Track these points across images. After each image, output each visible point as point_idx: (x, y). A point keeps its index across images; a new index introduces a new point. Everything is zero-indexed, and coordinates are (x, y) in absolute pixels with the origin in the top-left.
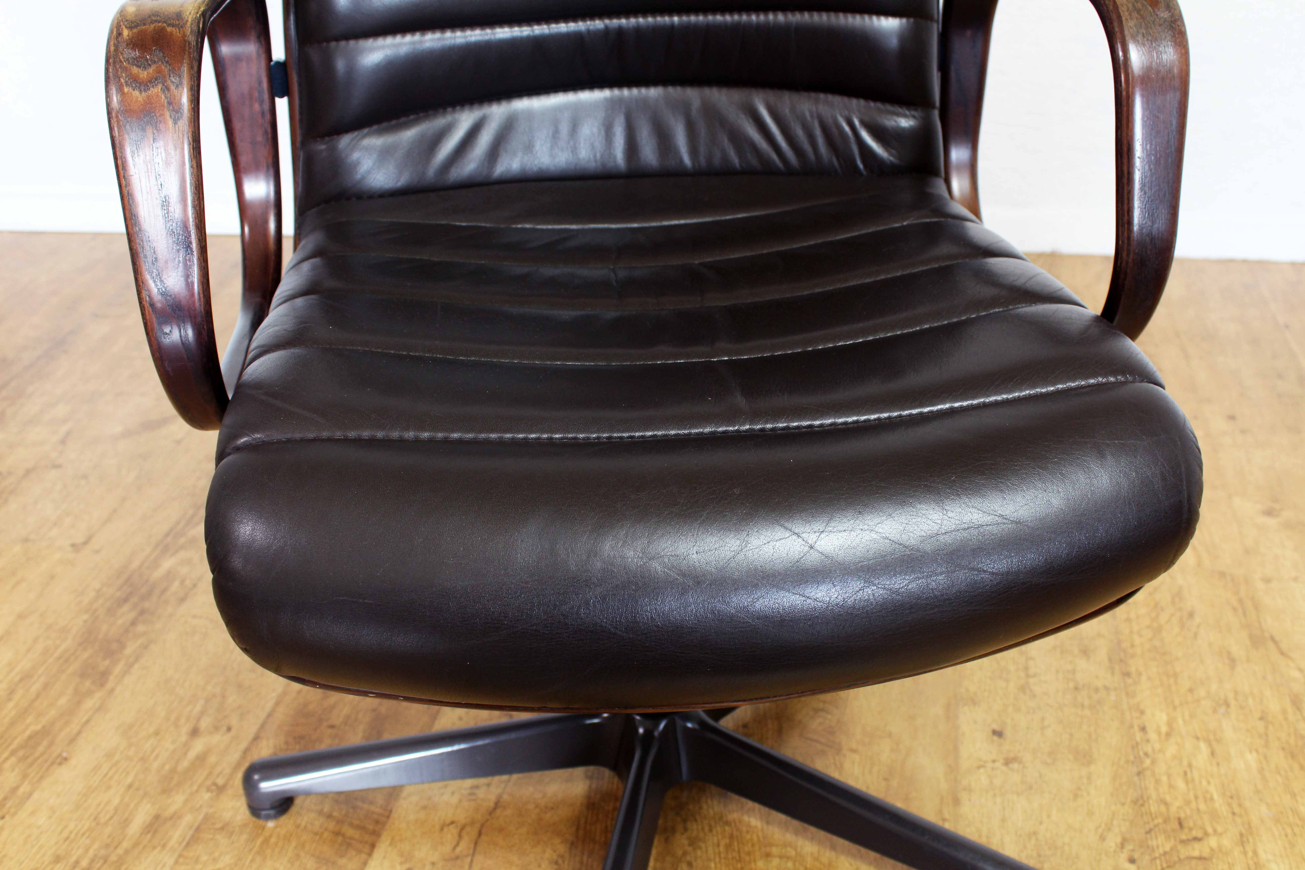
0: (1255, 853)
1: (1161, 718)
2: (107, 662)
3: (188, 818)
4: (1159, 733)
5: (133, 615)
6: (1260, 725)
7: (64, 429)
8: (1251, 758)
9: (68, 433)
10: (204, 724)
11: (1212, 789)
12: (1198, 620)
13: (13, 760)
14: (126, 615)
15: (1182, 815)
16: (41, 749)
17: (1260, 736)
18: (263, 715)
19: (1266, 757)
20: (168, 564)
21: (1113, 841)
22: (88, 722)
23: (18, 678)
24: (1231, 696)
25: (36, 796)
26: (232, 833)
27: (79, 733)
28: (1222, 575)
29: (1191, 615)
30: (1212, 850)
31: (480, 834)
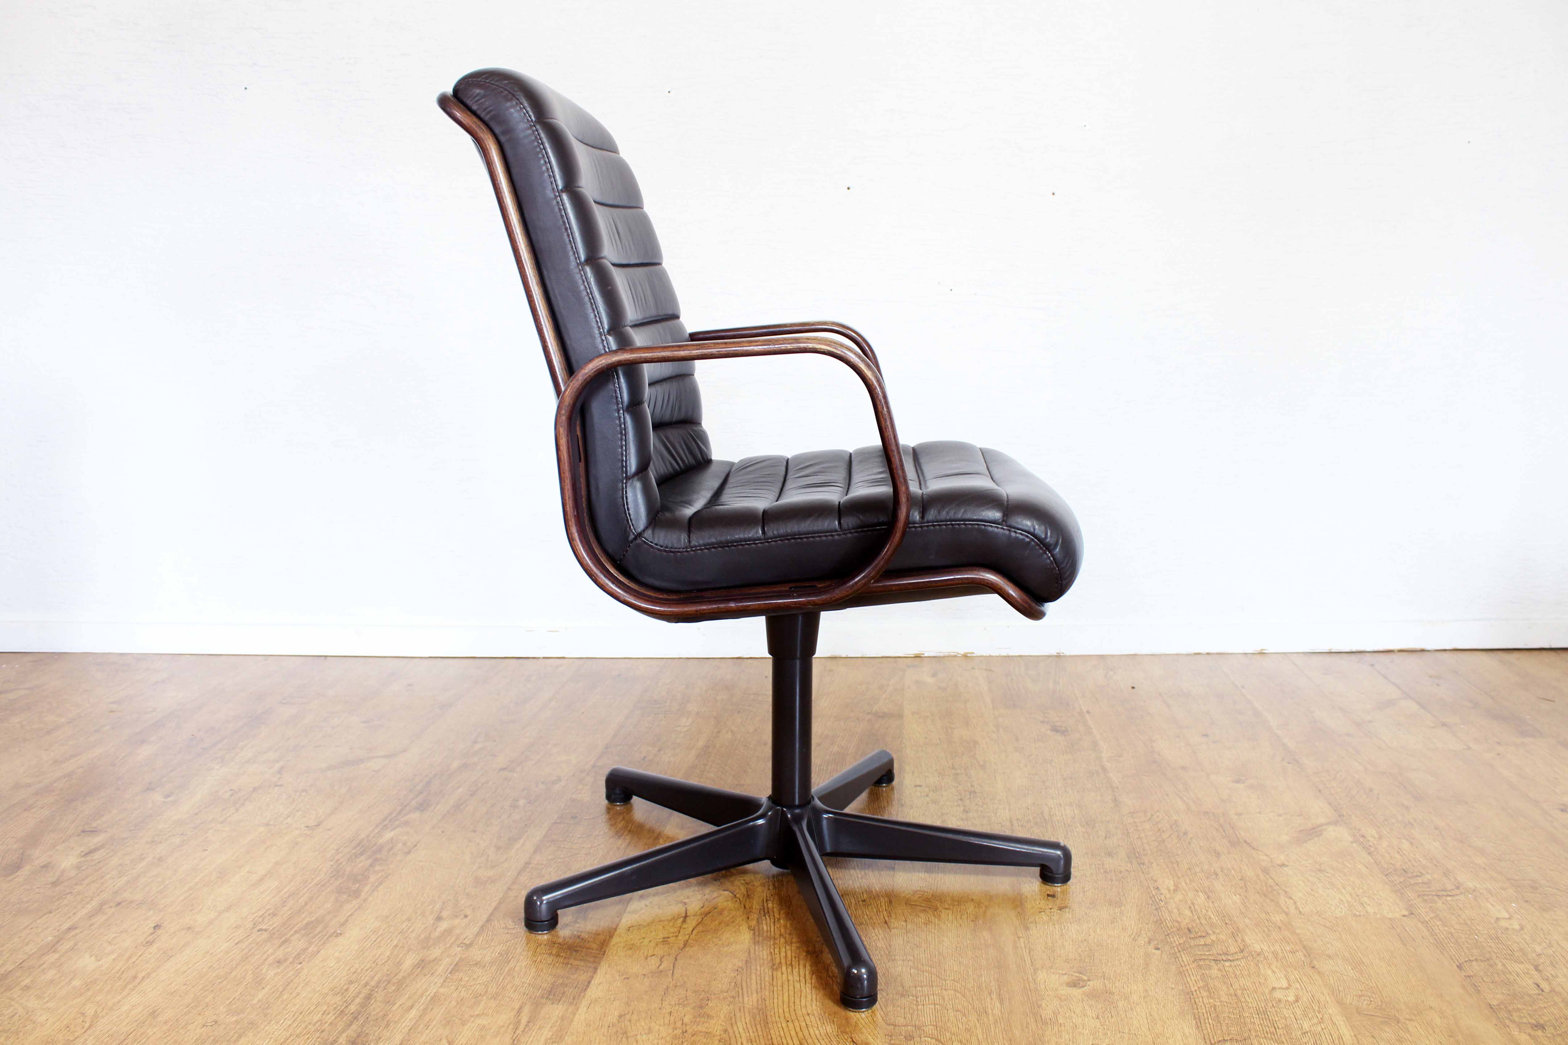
0: (1243, 940)
1: (1170, 883)
2: (357, 885)
3: (446, 961)
4: (1169, 890)
5: (369, 862)
6: (1242, 883)
7: (277, 766)
8: (1236, 898)
9: (282, 768)
10: (445, 914)
11: (1210, 913)
12: (1190, 836)
13: (298, 935)
14: (363, 862)
15: (1190, 926)
16: (319, 929)
17: (1242, 888)
18: (490, 910)
19: (1246, 897)
20: (388, 835)
21: (1142, 941)
22: (351, 915)
23: (287, 895)
24: (1218, 871)
25: (322, 952)
26: (484, 966)
27: (347, 921)
28: (1206, 813)
29: (1185, 833)
30: (1213, 941)
31: (676, 959)
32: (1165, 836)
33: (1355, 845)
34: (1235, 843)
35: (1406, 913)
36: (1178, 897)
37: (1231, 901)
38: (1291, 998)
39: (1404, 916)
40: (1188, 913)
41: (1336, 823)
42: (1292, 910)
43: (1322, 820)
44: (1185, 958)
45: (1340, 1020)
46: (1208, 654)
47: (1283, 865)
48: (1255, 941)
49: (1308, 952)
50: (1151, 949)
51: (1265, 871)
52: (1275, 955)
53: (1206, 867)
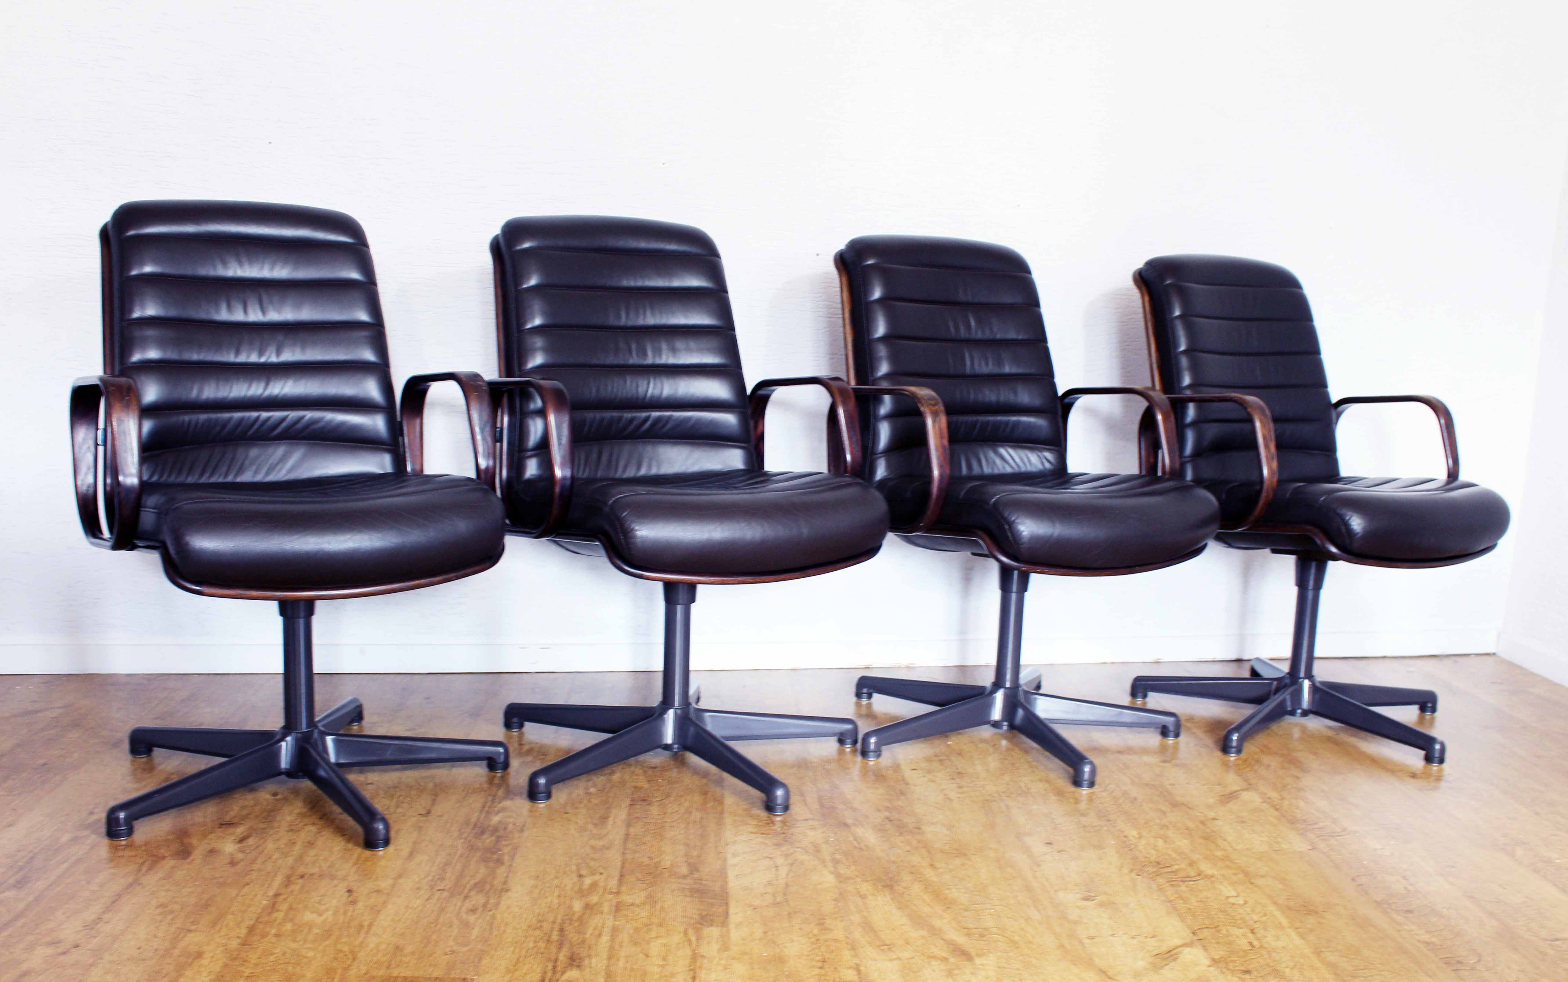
32: (1121, 801)
33: (1264, 804)
34: (1175, 805)
35: (1309, 848)
36: (1143, 842)
37: (1183, 843)
38: (1241, 902)
39: (1310, 850)
40: (1153, 852)
41: (1247, 790)
42: (1229, 848)
43: (1236, 788)
44: (1160, 880)
45: (1277, 914)
46: (1113, 663)
47: (1214, 819)
48: (1207, 868)
49: (1246, 874)
50: (1133, 875)
51: (1202, 823)
52: (1223, 876)
53: (1158, 821)
